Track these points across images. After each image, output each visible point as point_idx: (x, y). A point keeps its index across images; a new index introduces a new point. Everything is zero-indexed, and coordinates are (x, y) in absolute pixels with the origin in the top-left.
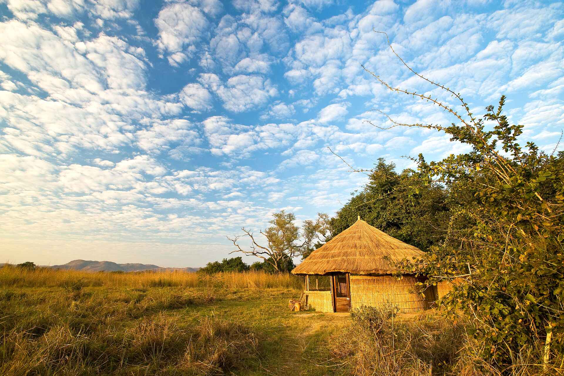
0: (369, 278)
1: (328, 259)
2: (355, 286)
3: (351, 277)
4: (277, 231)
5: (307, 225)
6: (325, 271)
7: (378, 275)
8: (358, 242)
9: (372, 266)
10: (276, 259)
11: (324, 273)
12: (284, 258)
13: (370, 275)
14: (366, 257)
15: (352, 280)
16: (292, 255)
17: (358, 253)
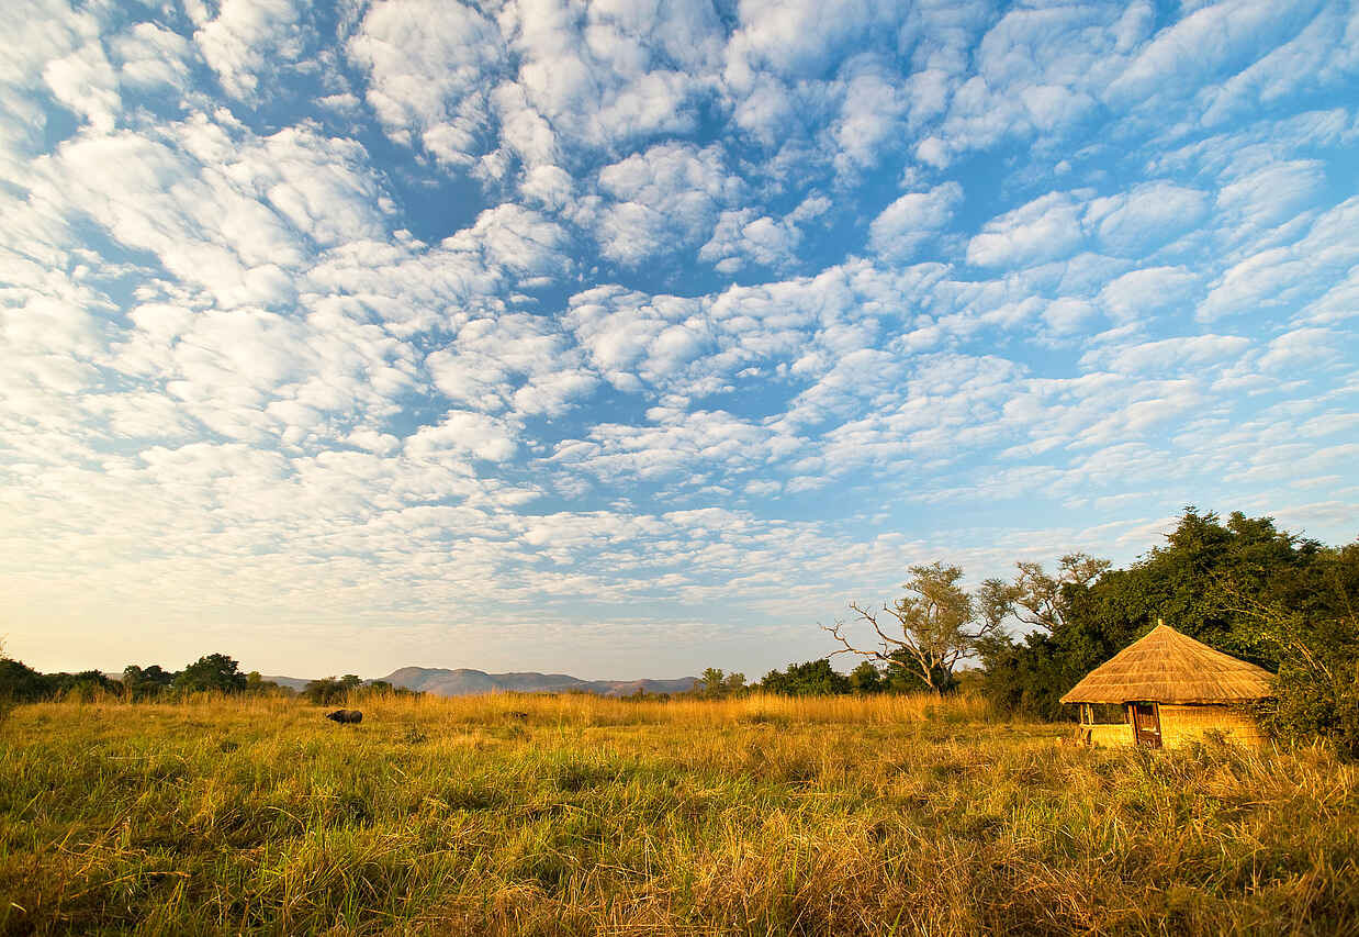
0: (1186, 708)
2: (1167, 718)
3: (1160, 707)
4: (924, 605)
5: (990, 589)
7: (1201, 705)
8: (1165, 661)
9: (1192, 694)
10: (928, 666)
13: (1189, 705)
14: (1182, 682)
15: (1162, 710)
17: (1168, 678)
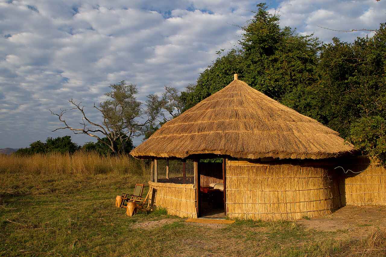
1: (193, 133)
3: (229, 163)
4: (114, 105)
5: (151, 100)
6: (187, 152)
10: (112, 139)
11: (186, 156)
12: (123, 138)
15: (230, 167)
16: (132, 134)
